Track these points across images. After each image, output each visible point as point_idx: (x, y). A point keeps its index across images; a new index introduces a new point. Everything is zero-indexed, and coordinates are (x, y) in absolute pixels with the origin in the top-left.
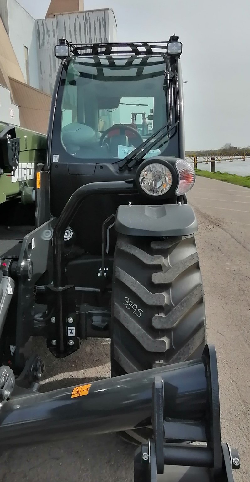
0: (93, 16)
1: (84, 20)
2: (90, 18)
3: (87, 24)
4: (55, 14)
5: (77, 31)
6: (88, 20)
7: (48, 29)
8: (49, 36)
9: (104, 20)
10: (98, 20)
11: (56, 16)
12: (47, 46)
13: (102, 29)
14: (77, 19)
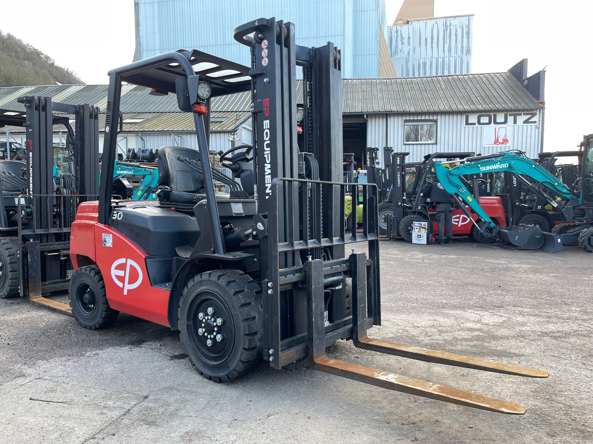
0: (454, 22)
1: (443, 26)
2: (450, 24)
3: (447, 30)
4: (410, 20)
5: (434, 38)
6: (449, 27)
7: (402, 36)
8: (402, 44)
9: (468, 26)
10: (461, 26)
11: (410, 22)
12: (399, 55)
13: (465, 36)
14: (435, 26)
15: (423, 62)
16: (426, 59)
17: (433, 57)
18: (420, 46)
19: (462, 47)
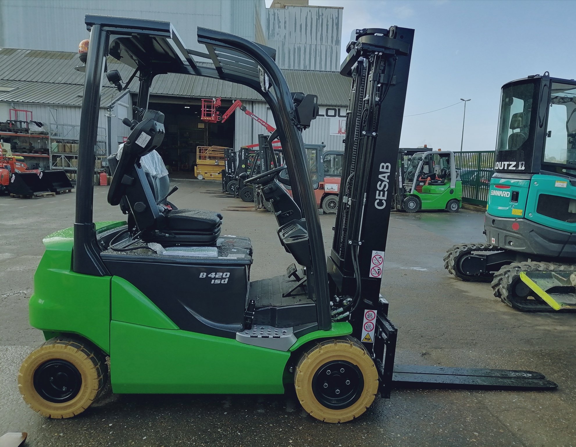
0: (325, 12)
1: (316, 15)
2: (322, 14)
3: (319, 20)
4: (287, 5)
5: (308, 26)
6: (321, 17)
7: (279, 20)
8: (279, 27)
9: (338, 18)
10: (332, 17)
11: (286, 7)
13: (335, 27)
14: (309, 14)
15: (298, 47)
16: (300, 44)
17: (307, 43)
18: (295, 31)
19: (332, 37)
